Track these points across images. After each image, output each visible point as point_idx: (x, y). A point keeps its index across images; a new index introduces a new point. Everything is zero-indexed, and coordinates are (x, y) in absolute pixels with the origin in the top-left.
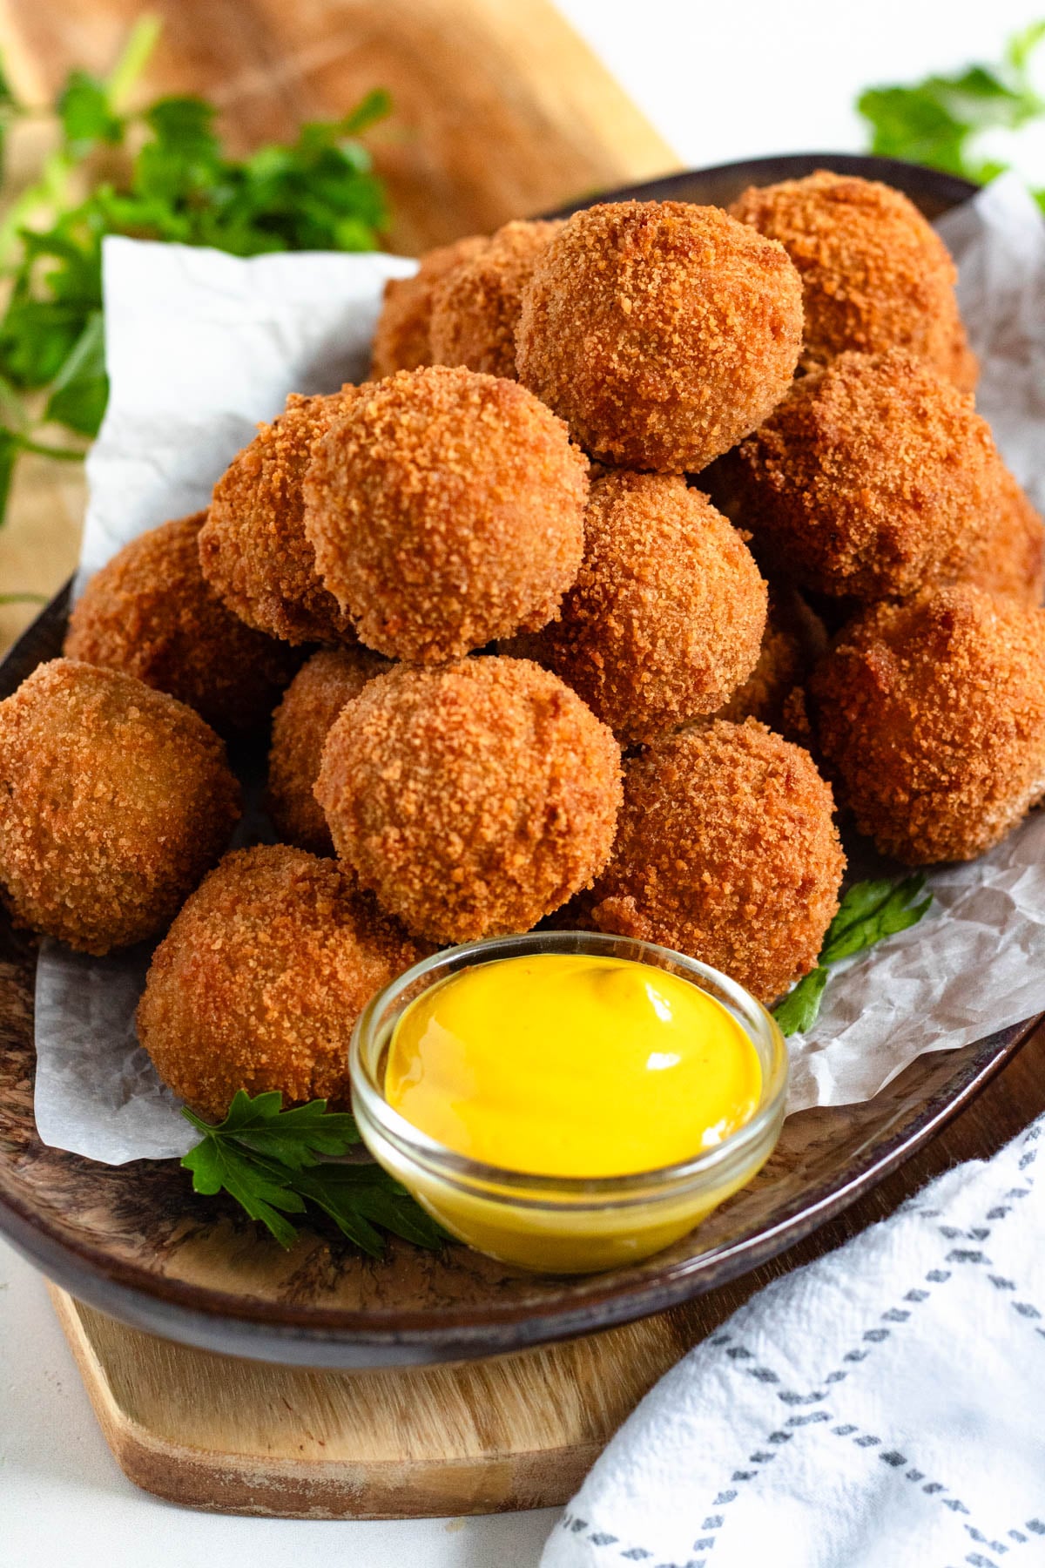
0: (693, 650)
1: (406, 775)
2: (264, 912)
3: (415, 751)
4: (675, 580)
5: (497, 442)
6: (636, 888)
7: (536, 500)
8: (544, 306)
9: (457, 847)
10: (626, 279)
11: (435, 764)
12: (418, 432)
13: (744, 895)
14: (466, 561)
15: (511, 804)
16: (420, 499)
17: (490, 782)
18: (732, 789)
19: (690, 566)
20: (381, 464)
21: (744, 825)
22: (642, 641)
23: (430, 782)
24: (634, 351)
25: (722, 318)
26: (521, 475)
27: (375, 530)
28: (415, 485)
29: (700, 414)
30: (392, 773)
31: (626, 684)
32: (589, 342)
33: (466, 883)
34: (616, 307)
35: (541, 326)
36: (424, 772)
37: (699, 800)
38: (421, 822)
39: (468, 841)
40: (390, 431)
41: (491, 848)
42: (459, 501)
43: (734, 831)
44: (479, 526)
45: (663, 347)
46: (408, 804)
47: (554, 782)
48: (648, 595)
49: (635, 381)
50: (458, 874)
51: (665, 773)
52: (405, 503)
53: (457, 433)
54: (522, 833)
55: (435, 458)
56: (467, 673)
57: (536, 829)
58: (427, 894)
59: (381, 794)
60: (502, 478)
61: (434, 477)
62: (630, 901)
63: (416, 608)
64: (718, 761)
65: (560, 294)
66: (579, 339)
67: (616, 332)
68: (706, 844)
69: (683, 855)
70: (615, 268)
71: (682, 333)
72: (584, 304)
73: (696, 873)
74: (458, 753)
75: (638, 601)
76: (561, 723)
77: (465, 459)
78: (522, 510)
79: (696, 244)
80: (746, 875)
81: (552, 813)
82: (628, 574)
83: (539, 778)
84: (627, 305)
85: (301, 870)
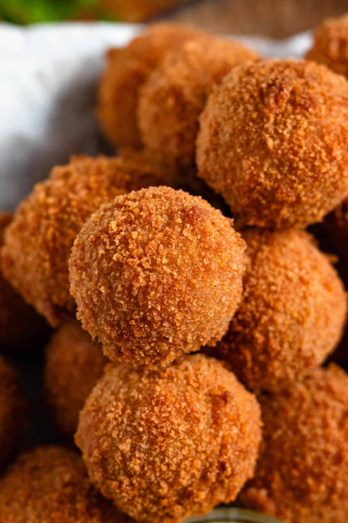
0: (306, 347)
1: (134, 448)
2: (45, 506)
3: (139, 434)
4: (294, 308)
5: (192, 250)
6: (267, 485)
7: (216, 282)
8: (216, 134)
9: (164, 489)
10: (269, 125)
11: (152, 442)
12: (144, 245)
13: (332, 490)
14: (173, 324)
15: (198, 464)
16: (145, 290)
17: (185, 452)
18: (325, 425)
19: (305, 298)
20: (120, 265)
21: (333, 450)
22: (275, 344)
23: (148, 452)
24: (274, 172)
25: (329, 151)
26: (207, 269)
27: (116, 306)
28: (142, 281)
29: (312, 206)
30: (125, 447)
31: (264, 367)
32: (245, 164)
33: (170, 506)
34: (263, 144)
35: (215, 146)
36: (144, 446)
37: (305, 430)
38: (142, 475)
39: (171, 485)
40: (125, 241)
41: (185, 489)
42: (170, 290)
43: (326, 453)
44: (181, 305)
45: (293, 169)
46: (135, 466)
47: (223, 446)
48: (280, 319)
49: (274, 190)
50: (165, 502)
51: (284, 410)
52: (135, 293)
53: (167, 244)
54: (204, 478)
55: (154, 263)
56: (171, 378)
57: (212, 477)
58: (145, 510)
59: (118, 458)
60: (195, 274)
61: (153, 277)
62: (263, 493)
63: (140, 348)
64: (316, 404)
65: (227, 129)
66: (239, 160)
67: (263, 159)
68: (309, 460)
69: (295, 466)
70: (262, 117)
71: (304, 161)
72: (243, 138)
73: (303, 478)
74: (166, 436)
75: (272, 321)
76: (228, 409)
77: (172, 262)
78: (207, 291)
79: (313, 102)
80: (334, 481)
81: (222, 467)
82: (267, 305)
83: (215, 446)
84: (271, 143)
85: (67, 477)
